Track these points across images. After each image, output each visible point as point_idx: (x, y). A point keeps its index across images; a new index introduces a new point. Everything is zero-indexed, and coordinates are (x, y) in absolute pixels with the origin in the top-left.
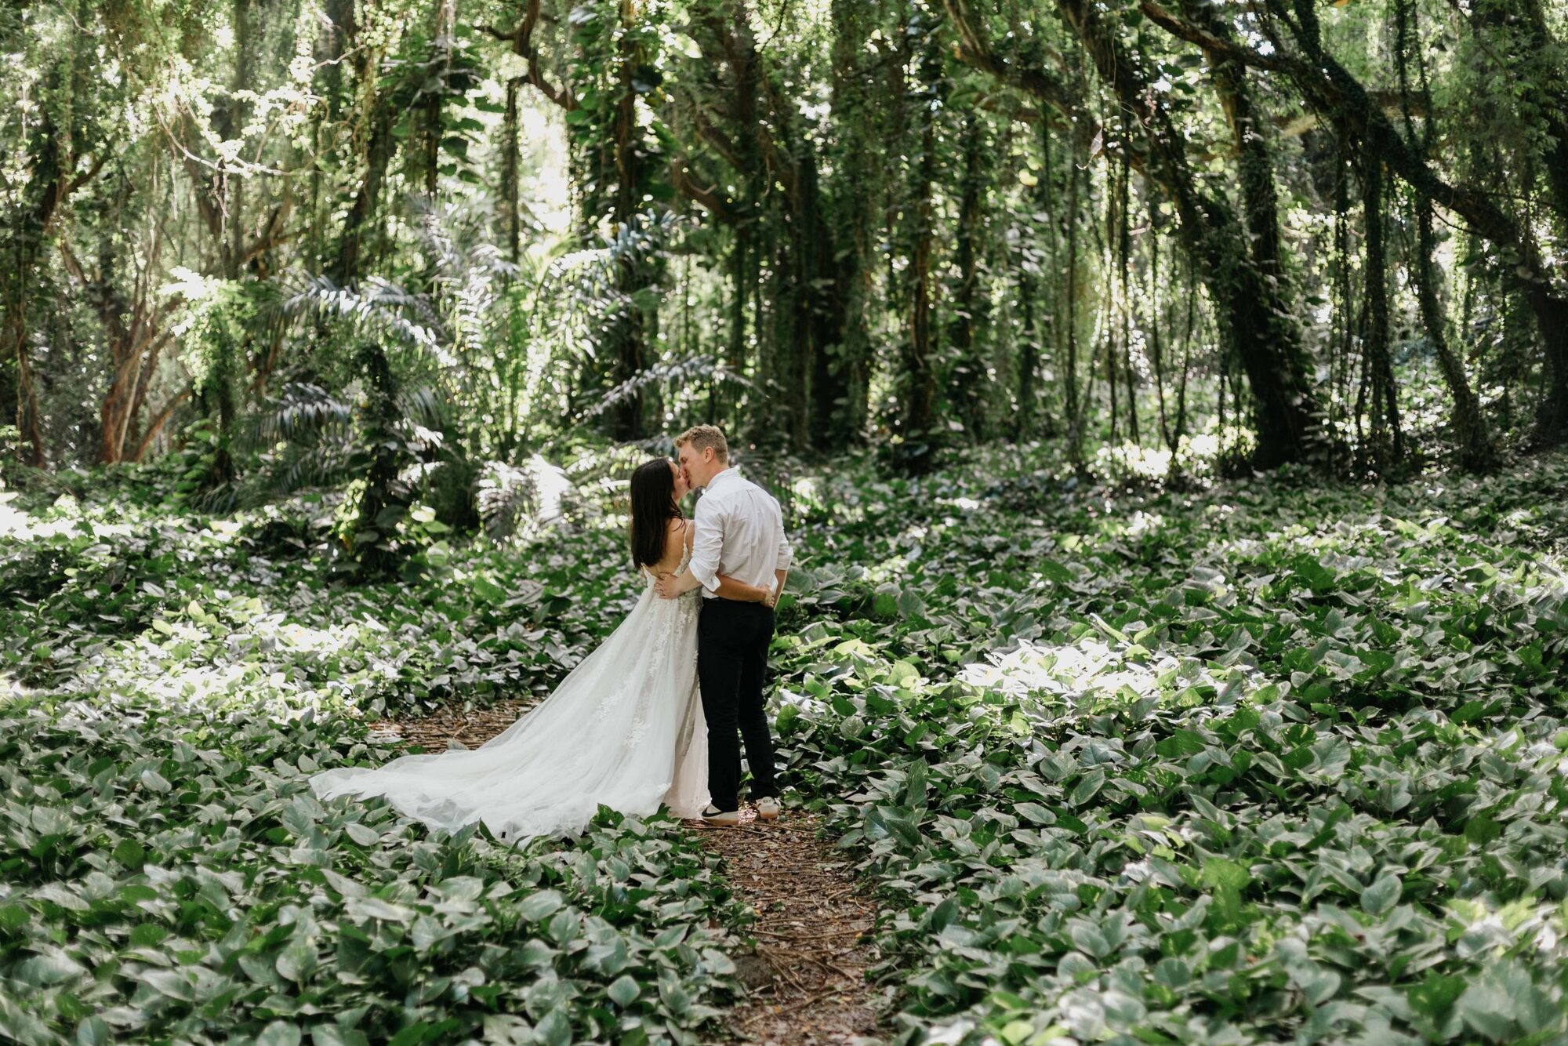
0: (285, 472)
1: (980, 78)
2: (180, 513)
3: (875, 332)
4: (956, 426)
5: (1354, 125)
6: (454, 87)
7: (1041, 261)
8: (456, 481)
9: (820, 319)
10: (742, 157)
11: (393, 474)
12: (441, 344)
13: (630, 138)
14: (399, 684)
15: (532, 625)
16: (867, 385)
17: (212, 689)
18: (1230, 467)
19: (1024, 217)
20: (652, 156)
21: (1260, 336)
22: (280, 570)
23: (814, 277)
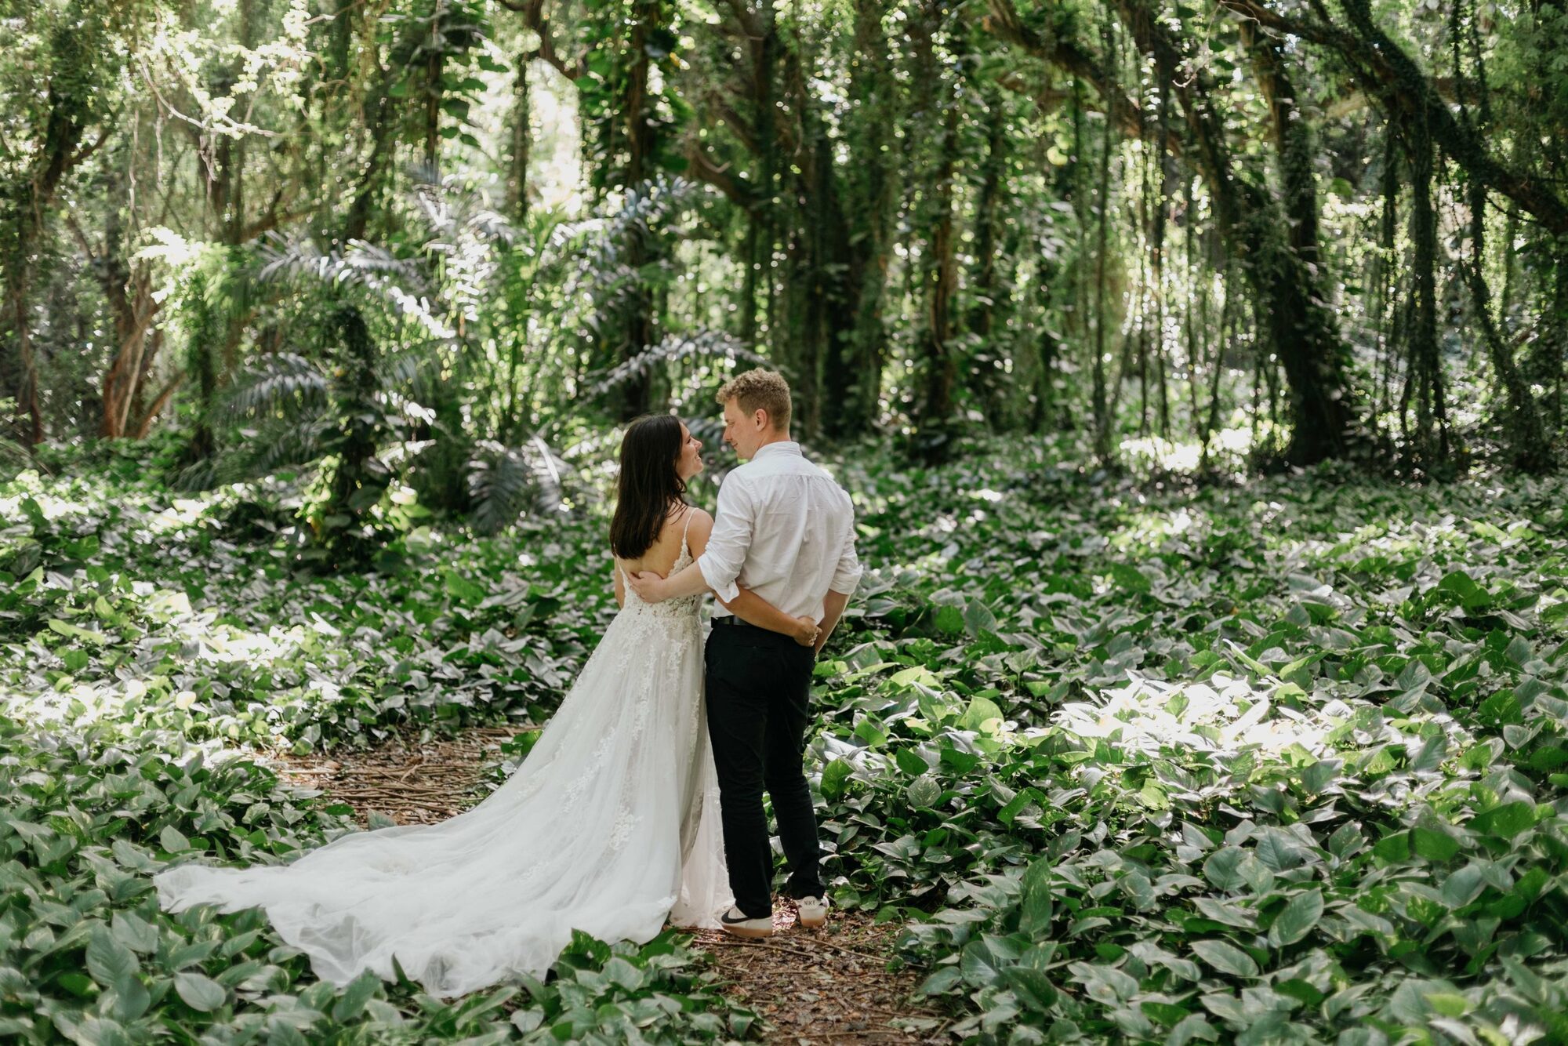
0: (266, 448)
1: (1009, 53)
2: (150, 491)
3: (888, 320)
4: (975, 415)
5: (1405, 103)
6: (457, 44)
7: (1059, 250)
8: (448, 462)
9: (832, 306)
10: (757, 136)
11: (370, 450)
12: (434, 314)
13: (642, 106)
14: (339, 707)
15: (513, 630)
16: (879, 373)
17: (105, 709)
18: (1263, 461)
19: (1042, 205)
20: (665, 126)
21: (1299, 326)
22: (244, 555)
23: (828, 261)
